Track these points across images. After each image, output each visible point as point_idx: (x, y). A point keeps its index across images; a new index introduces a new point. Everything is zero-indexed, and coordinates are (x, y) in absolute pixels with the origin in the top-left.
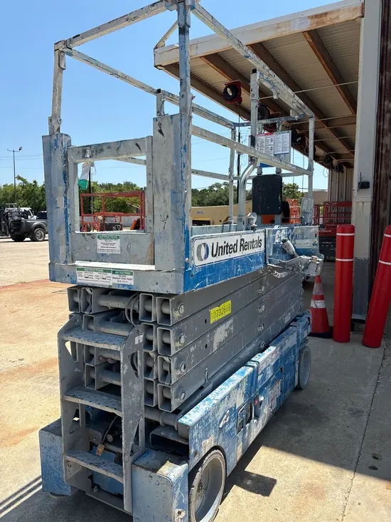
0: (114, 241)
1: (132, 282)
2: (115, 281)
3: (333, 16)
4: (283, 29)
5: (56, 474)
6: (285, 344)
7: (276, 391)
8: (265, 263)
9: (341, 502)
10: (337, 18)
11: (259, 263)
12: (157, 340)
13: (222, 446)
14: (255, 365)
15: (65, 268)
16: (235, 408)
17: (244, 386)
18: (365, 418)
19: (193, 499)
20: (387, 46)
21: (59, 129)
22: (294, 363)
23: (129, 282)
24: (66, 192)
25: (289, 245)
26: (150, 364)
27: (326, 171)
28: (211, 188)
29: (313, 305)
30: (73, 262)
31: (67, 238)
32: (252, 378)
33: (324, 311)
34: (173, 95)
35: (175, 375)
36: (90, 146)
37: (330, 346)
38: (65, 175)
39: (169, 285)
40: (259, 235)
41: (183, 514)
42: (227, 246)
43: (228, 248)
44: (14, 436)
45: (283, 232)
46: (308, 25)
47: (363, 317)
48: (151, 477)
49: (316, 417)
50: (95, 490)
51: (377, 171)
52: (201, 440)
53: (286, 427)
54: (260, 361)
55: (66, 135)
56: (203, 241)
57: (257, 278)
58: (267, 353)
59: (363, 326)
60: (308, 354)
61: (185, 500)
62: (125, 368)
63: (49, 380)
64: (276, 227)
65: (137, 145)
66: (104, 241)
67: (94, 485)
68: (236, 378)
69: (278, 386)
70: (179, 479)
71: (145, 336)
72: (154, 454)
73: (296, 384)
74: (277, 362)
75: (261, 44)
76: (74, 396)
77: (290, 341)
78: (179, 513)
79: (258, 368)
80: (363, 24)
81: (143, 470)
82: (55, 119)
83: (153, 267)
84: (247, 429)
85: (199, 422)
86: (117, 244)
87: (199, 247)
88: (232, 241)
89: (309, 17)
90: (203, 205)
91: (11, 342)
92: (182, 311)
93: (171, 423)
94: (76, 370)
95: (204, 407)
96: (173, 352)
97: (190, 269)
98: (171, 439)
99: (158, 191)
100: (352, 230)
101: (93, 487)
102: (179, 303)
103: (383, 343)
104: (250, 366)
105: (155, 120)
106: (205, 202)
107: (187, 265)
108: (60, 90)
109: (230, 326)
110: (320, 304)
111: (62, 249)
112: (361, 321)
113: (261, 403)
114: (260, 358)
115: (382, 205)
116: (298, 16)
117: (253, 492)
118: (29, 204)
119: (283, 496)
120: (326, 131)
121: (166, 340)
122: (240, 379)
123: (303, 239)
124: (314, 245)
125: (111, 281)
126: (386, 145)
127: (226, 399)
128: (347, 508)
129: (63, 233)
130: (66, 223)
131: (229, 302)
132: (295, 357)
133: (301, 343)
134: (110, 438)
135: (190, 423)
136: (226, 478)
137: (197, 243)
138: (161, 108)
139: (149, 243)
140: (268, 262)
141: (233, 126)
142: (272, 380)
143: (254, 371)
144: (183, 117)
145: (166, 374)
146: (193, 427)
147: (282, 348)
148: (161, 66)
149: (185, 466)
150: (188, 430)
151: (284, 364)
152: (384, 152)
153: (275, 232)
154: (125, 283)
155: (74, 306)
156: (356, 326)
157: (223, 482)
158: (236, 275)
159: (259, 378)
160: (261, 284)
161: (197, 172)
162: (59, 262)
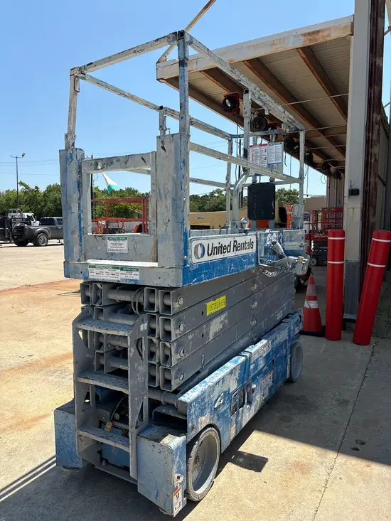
0: (121, 242)
1: (137, 278)
2: (123, 276)
3: (325, 34)
4: (278, 46)
5: (69, 449)
6: (276, 338)
7: (268, 380)
8: (257, 263)
9: (325, 477)
10: (329, 35)
11: (251, 263)
12: (159, 328)
13: (217, 425)
14: (248, 355)
15: (79, 266)
16: (229, 391)
17: (237, 373)
18: (350, 407)
19: (191, 467)
20: (375, 62)
21: (73, 144)
22: (286, 357)
23: (135, 277)
24: (79, 199)
25: (278, 246)
26: (153, 349)
27: (325, 178)
28: (212, 194)
29: (306, 305)
30: (86, 260)
31: (81, 240)
32: (245, 366)
33: (316, 311)
34: (174, 111)
35: (175, 358)
36: (102, 159)
37: (322, 344)
38: (79, 184)
39: (170, 279)
40: (251, 237)
41: (182, 478)
42: (221, 246)
43: (222, 249)
44: (28, 422)
45: (274, 235)
46: (301, 43)
47: (354, 317)
48: (153, 446)
49: (305, 405)
50: (104, 464)
51: (367, 178)
52: (197, 417)
53: (277, 415)
54: (252, 351)
55: (81, 150)
56: (200, 242)
57: (250, 277)
58: (259, 345)
59: (353, 325)
60: (299, 349)
61: (183, 467)
62: (132, 352)
63: (57, 374)
64: (268, 231)
65: (142, 159)
66: (113, 242)
67: (102, 459)
68: (230, 365)
69: (269, 377)
70: (178, 448)
71: (149, 324)
72: (156, 428)
73: (288, 376)
74: (268, 355)
75: (258, 60)
76: (86, 378)
77: (282, 336)
78: (178, 478)
79: (250, 358)
80: (352, 41)
81: (147, 441)
82: (70, 136)
83: (155, 264)
84: (240, 412)
85: (196, 400)
86: (125, 244)
87: (196, 247)
88: (226, 242)
89: (302, 35)
90: (204, 211)
91: (19, 340)
92: (181, 302)
93: (171, 401)
94: (88, 355)
95: (201, 388)
96: (173, 338)
97: (188, 266)
98: (172, 415)
99: (161, 199)
100: (343, 234)
101: (101, 461)
102: (178, 296)
103: (372, 340)
104: (243, 356)
105: (159, 137)
106: (205, 207)
107: (185, 262)
108: (75, 110)
109: (225, 318)
110: (312, 305)
111: (76, 249)
112: (353, 321)
113: (253, 390)
114: (253, 349)
115: (371, 211)
116: (293, 34)
117: (246, 468)
118: (31, 210)
119: (272, 471)
120: (322, 140)
121: (167, 328)
122: (234, 366)
123: (291, 241)
124: (300, 246)
125: (119, 277)
126: (375, 155)
127: (221, 383)
128: (330, 481)
129: (76, 236)
130: (80, 226)
131: (224, 297)
132: (287, 351)
133: (293, 339)
134: (117, 416)
135: (188, 401)
136: (221, 455)
137: (194, 244)
138: (163, 123)
139: (153, 243)
140: (259, 262)
141: (230, 138)
142: (264, 370)
143: (246, 359)
144: (182, 137)
145: (167, 358)
146: (191, 404)
147: (273, 341)
148: (163, 79)
149: (183, 438)
150: (186, 407)
151: (276, 357)
152: (373, 161)
153: (266, 235)
154: (132, 278)
155: (86, 300)
156: (348, 326)
157: (218, 457)
158: (230, 273)
159: (252, 367)
160: (254, 282)
161: (196, 181)
162: (73, 260)
